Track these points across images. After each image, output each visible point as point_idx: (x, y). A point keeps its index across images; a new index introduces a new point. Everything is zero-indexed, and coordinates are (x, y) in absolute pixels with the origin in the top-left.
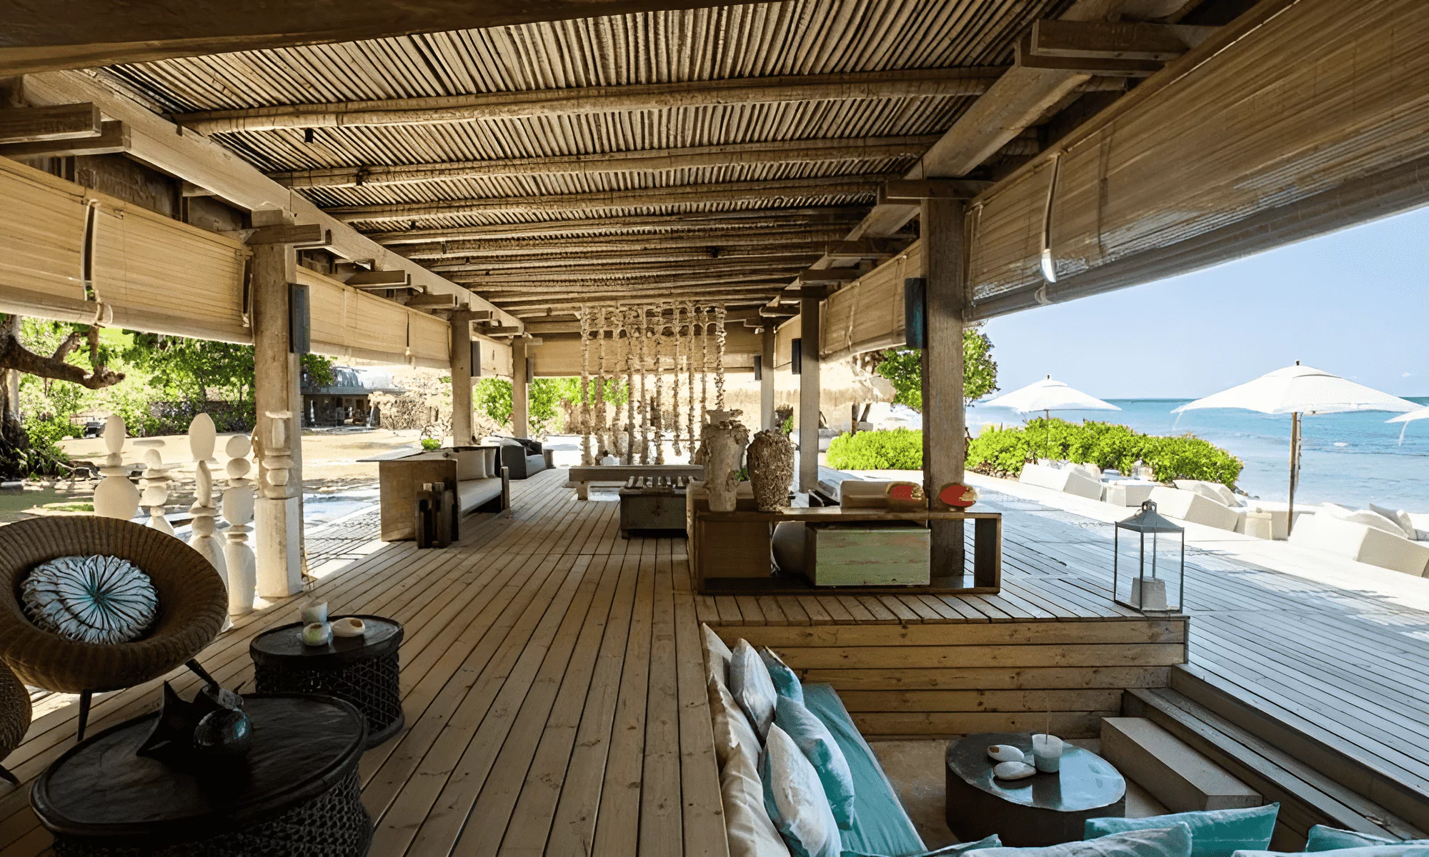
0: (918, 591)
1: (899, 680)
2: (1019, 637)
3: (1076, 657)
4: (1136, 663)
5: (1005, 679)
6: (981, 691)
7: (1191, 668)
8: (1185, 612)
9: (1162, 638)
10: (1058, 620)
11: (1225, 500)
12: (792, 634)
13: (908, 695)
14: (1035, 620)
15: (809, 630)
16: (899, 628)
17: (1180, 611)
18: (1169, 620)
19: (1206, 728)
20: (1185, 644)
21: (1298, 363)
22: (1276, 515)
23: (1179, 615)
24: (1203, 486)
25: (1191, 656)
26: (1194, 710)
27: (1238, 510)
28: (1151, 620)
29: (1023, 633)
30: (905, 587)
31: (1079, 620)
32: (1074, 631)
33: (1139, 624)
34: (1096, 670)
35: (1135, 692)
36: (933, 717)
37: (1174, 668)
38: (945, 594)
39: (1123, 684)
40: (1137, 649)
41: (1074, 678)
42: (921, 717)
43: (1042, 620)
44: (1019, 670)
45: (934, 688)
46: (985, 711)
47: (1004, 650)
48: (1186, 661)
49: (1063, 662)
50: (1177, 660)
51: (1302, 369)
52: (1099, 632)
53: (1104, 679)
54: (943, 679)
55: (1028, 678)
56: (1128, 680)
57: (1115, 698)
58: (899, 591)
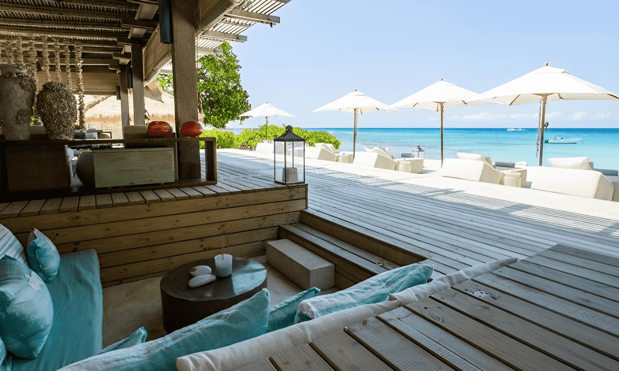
0: (167, 186)
1: (148, 240)
2: (221, 205)
3: (255, 211)
4: (284, 211)
5: (214, 230)
6: (201, 239)
7: (309, 211)
8: (306, 182)
9: (296, 197)
10: (243, 192)
11: (333, 151)
12: (64, 219)
13: (155, 249)
14: (231, 193)
15: (77, 214)
16: (145, 207)
17: (304, 182)
18: (299, 187)
19: (314, 238)
20: (306, 198)
21: (356, 90)
22: (349, 156)
23: (303, 184)
24: (325, 145)
25: (309, 205)
26: (309, 230)
27: (336, 154)
28: (290, 188)
29: (224, 201)
30: (159, 184)
31: (255, 191)
32: (251, 198)
33: (284, 191)
34: (264, 217)
35: (284, 227)
36: (174, 259)
37: (302, 212)
38: (185, 187)
39: (278, 224)
40: (284, 204)
41: (252, 223)
42: (166, 260)
43: (235, 193)
44: (223, 223)
45: (172, 241)
46: (205, 250)
47: (213, 213)
48: (307, 208)
49: (247, 216)
50: (302, 207)
51: (357, 93)
52: (266, 197)
53: (268, 222)
54: (176, 235)
55: (228, 227)
56: (281, 221)
57: (275, 231)
58: (155, 187)
